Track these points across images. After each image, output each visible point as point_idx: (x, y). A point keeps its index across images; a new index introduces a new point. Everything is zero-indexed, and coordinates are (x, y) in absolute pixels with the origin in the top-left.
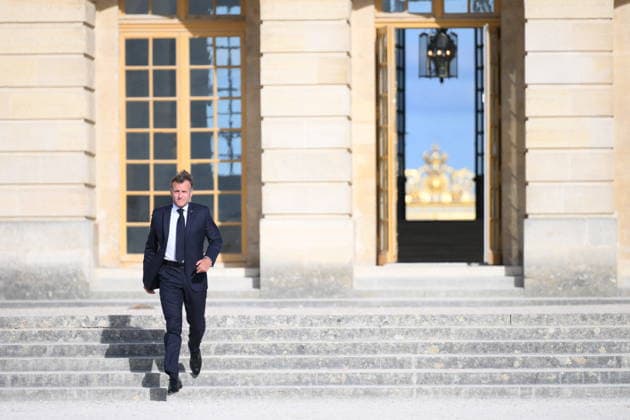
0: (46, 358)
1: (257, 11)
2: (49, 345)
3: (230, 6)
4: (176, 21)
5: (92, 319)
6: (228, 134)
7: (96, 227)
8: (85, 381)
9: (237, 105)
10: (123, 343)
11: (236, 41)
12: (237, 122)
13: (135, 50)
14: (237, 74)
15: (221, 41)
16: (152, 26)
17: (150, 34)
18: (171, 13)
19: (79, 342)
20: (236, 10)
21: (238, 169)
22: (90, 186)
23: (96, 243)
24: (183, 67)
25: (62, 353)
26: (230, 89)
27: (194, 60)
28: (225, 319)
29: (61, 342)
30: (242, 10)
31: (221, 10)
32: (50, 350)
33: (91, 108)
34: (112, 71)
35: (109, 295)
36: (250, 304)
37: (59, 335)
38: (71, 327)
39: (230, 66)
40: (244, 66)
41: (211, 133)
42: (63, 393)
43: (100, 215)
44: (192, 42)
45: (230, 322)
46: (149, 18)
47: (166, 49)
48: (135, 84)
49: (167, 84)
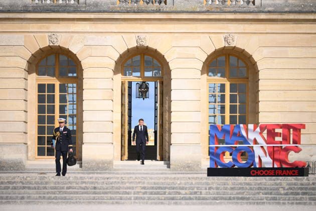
0: (10, 190)
1: (82, 75)
2: (11, 186)
3: (73, 73)
4: (55, 78)
5: (25, 177)
6: (72, 116)
7: (27, 147)
8: (23, 198)
9: (75, 107)
10: (35, 185)
11: (75, 85)
12: (75, 112)
13: (41, 88)
14: (75, 96)
15: (70, 85)
16: (47, 80)
17: (46, 83)
18: (53, 75)
19: (21, 185)
20: (75, 75)
21: (75, 128)
22: (26, 133)
23: (27, 152)
24: (57, 94)
25: (15, 189)
26: (73, 101)
27: (60, 91)
28: (69, 177)
29: (14, 185)
30: (77, 75)
31: (70, 75)
32: (11, 188)
33: (26, 107)
34: (33, 95)
35: (31, 170)
36: (79, 173)
37: (14, 182)
38: (19, 180)
39: (73, 93)
40: (77, 94)
41: (66, 116)
42: (15, 202)
43: (29, 143)
44: (60, 85)
45: (71, 178)
46: (46, 77)
47: (51, 87)
48: (41, 99)
49: (52, 99)
